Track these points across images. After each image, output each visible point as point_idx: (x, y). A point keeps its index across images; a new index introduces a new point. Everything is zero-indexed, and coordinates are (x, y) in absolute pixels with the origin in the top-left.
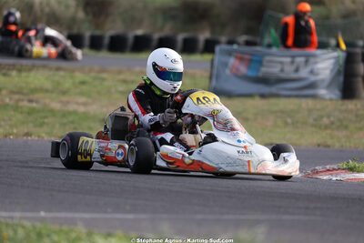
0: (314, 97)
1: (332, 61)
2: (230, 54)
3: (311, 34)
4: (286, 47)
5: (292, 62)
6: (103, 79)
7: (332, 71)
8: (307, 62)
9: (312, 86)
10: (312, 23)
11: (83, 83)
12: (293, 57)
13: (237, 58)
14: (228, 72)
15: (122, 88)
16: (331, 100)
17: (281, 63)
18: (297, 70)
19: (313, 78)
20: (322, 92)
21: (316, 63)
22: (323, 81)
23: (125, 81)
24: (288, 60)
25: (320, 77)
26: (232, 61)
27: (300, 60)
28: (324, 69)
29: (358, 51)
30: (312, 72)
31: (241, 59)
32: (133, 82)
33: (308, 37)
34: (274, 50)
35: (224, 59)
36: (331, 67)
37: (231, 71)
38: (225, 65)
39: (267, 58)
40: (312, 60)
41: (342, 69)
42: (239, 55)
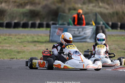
0: (86, 42)
1: (91, 29)
2: (56, 28)
3: (83, 20)
4: (75, 25)
5: (78, 30)
6: (11, 38)
7: (91, 33)
8: (83, 30)
9: (85, 38)
10: (83, 16)
11: (5, 39)
12: (78, 28)
13: (59, 29)
14: (56, 34)
15: (19, 41)
16: (91, 43)
17: (74, 31)
18: (79, 33)
19: (85, 36)
20: (88, 40)
21: (86, 30)
22: (88, 36)
23: (19, 38)
24: (76, 29)
25: (87, 35)
26: (57, 30)
27: (80, 29)
28: (89, 32)
29: (100, 26)
30: (85, 34)
31: (60, 30)
32: (21, 38)
33: (82, 21)
34: (71, 26)
35: (54, 30)
36: (91, 31)
37: (57, 34)
38: (55, 32)
39: (69, 29)
40: (84, 29)
41: (95, 32)
42: (59, 28)
